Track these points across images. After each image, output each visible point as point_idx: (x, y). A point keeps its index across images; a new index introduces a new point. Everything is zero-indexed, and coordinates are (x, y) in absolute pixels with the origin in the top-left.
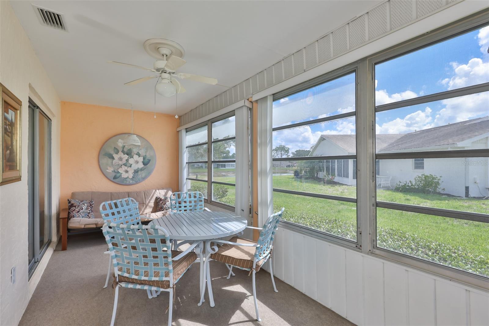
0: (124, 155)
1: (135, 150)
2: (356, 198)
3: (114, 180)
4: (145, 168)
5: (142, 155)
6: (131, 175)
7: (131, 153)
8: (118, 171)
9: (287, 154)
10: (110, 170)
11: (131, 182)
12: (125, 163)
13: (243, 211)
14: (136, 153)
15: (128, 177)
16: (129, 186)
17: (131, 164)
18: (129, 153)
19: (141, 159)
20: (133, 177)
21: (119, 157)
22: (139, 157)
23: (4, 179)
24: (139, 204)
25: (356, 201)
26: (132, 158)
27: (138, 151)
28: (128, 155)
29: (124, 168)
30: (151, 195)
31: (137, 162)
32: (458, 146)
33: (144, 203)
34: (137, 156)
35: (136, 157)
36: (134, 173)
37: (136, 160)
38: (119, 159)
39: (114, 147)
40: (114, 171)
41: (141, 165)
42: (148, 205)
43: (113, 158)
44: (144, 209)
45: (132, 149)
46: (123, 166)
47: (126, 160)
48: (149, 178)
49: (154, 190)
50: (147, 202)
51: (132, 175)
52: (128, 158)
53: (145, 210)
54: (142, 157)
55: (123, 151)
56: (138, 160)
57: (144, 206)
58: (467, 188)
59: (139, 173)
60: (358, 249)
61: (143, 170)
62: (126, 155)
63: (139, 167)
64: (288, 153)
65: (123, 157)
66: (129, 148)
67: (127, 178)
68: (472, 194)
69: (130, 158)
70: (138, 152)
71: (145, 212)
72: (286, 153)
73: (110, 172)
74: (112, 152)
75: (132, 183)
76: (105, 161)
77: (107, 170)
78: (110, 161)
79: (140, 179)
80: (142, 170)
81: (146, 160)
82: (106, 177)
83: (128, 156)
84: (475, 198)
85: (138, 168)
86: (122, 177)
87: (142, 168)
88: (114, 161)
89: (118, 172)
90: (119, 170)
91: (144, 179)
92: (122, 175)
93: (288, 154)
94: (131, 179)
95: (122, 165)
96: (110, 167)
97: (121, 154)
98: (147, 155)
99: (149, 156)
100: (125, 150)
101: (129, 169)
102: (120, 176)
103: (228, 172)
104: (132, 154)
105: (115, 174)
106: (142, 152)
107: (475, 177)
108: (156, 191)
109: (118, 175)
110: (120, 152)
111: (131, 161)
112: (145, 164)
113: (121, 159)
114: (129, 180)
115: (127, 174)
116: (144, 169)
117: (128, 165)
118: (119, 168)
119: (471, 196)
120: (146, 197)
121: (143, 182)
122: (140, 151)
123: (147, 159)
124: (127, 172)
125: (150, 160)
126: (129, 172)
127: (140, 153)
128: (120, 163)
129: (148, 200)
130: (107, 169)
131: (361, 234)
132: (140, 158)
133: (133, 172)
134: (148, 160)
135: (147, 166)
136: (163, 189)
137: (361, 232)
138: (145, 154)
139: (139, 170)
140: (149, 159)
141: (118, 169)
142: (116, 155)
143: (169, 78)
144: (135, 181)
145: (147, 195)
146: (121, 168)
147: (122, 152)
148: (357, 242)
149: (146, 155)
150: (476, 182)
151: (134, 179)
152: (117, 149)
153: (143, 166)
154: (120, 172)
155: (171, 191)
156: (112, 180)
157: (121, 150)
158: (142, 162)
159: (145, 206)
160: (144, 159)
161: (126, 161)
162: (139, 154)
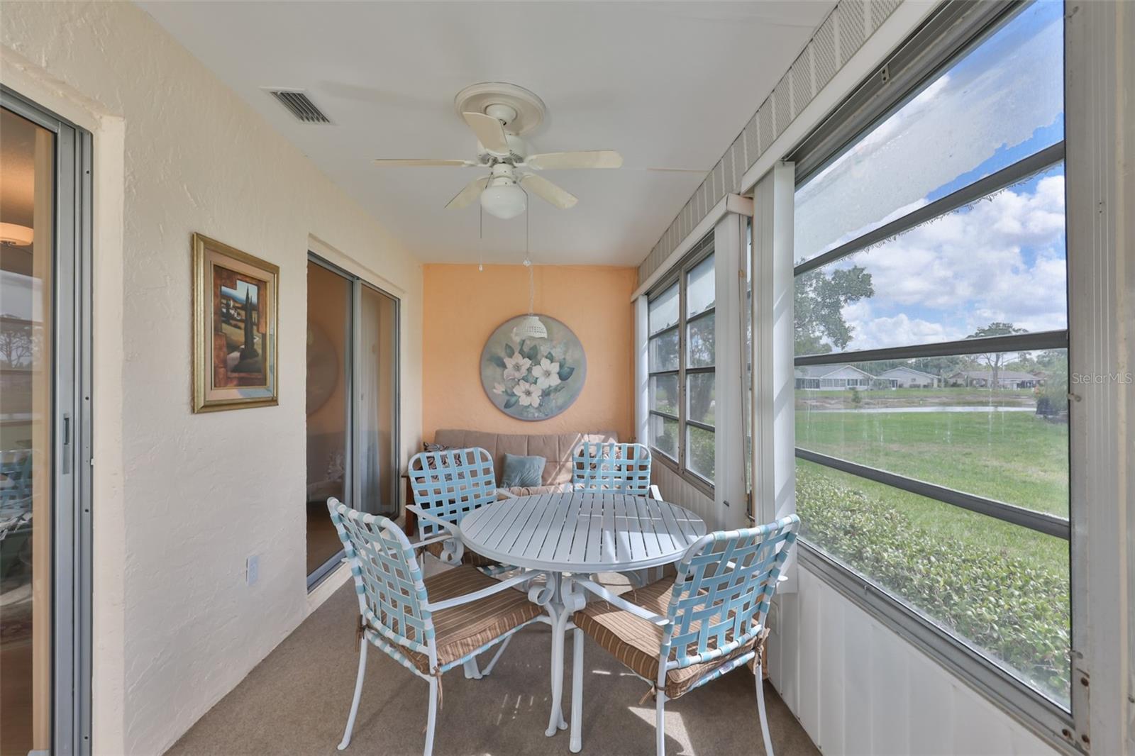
0: (524, 358)
1: (544, 349)
2: (1068, 520)
3: (507, 411)
4: (562, 385)
5: (557, 359)
6: (535, 400)
7: (537, 355)
8: (513, 393)
10: (499, 389)
11: (536, 415)
12: (526, 376)
13: (728, 505)
14: (545, 354)
15: (531, 405)
16: (533, 423)
17: (537, 378)
18: (533, 356)
19: (555, 368)
20: (540, 404)
21: (514, 363)
22: (552, 362)
23: (208, 401)
24: (547, 462)
25: (1065, 531)
26: (538, 366)
27: (549, 350)
28: (530, 359)
29: (524, 386)
30: (571, 445)
31: (548, 374)
33: (556, 462)
34: (549, 361)
35: (545, 363)
36: (542, 396)
37: (545, 369)
38: (514, 367)
39: (507, 345)
40: (506, 392)
41: (555, 381)
42: (564, 466)
43: (504, 366)
44: (557, 474)
45: (538, 347)
46: (522, 382)
47: (528, 370)
48: (571, 408)
49: (580, 434)
50: (563, 460)
51: (539, 401)
52: (531, 365)
53: (559, 477)
54: (556, 362)
55: (521, 352)
56: (550, 369)
57: (556, 467)
59: (552, 395)
60: (1075, 747)
61: (559, 391)
62: (527, 359)
63: (552, 384)
65: (521, 364)
66: (532, 346)
67: (528, 407)
69: (535, 365)
70: (550, 353)
71: (557, 481)
73: (499, 395)
74: (502, 353)
75: (538, 417)
76: (491, 371)
77: (494, 390)
78: (499, 370)
79: (554, 409)
80: (557, 389)
81: (566, 370)
82: (493, 403)
83: (531, 362)
85: (550, 386)
86: (520, 404)
87: (558, 386)
88: (506, 372)
89: (513, 395)
90: (514, 390)
91: (561, 409)
92: (520, 399)
94: (537, 408)
95: (519, 380)
96: (499, 383)
97: (518, 358)
98: (568, 358)
99: (570, 361)
100: (526, 349)
101: (532, 388)
102: (517, 401)
103: (827, 398)
104: (539, 357)
105: (507, 398)
106: (558, 352)
108: (582, 436)
109: (513, 399)
110: (516, 353)
111: (537, 371)
112: (563, 377)
113: (517, 367)
114: (532, 411)
115: (529, 398)
116: (562, 388)
117: (531, 380)
118: (515, 385)
120: (562, 448)
121: (560, 416)
122: (554, 350)
123: (568, 368)
124: (528, 393)
125: (572, 370)
126: (533, 394)
127: (554, 355)
128: (518, 375)
129: (566, 456)
130: (494, 388)
131: (1085, 683)
132: (553, 364)
133: (540, 394)
134: (569, 370)
135: (567, 381)
136: (598, 433)
137: (1088, 676)
138: (563, 357)
139: (551, 391)
140: (572, 367)
141: (513, 387)
142: (510, 359)
143: (509, 173)
144: (544, 413)
145: (563, 444)
146: (517, 386)
147: (519, 353)
148: (1071, 715)
149: (564, 359)
151: (542, 409)
152: (510, 347)
153: (559, 381)
154: (516, 393)
155: (617, 439)
156: (502, 408)
157: (518, 350)
158: (558, 373)
159: (558, 467)
160: (561, 366)
161: (527, 372)
162: (552, 356)
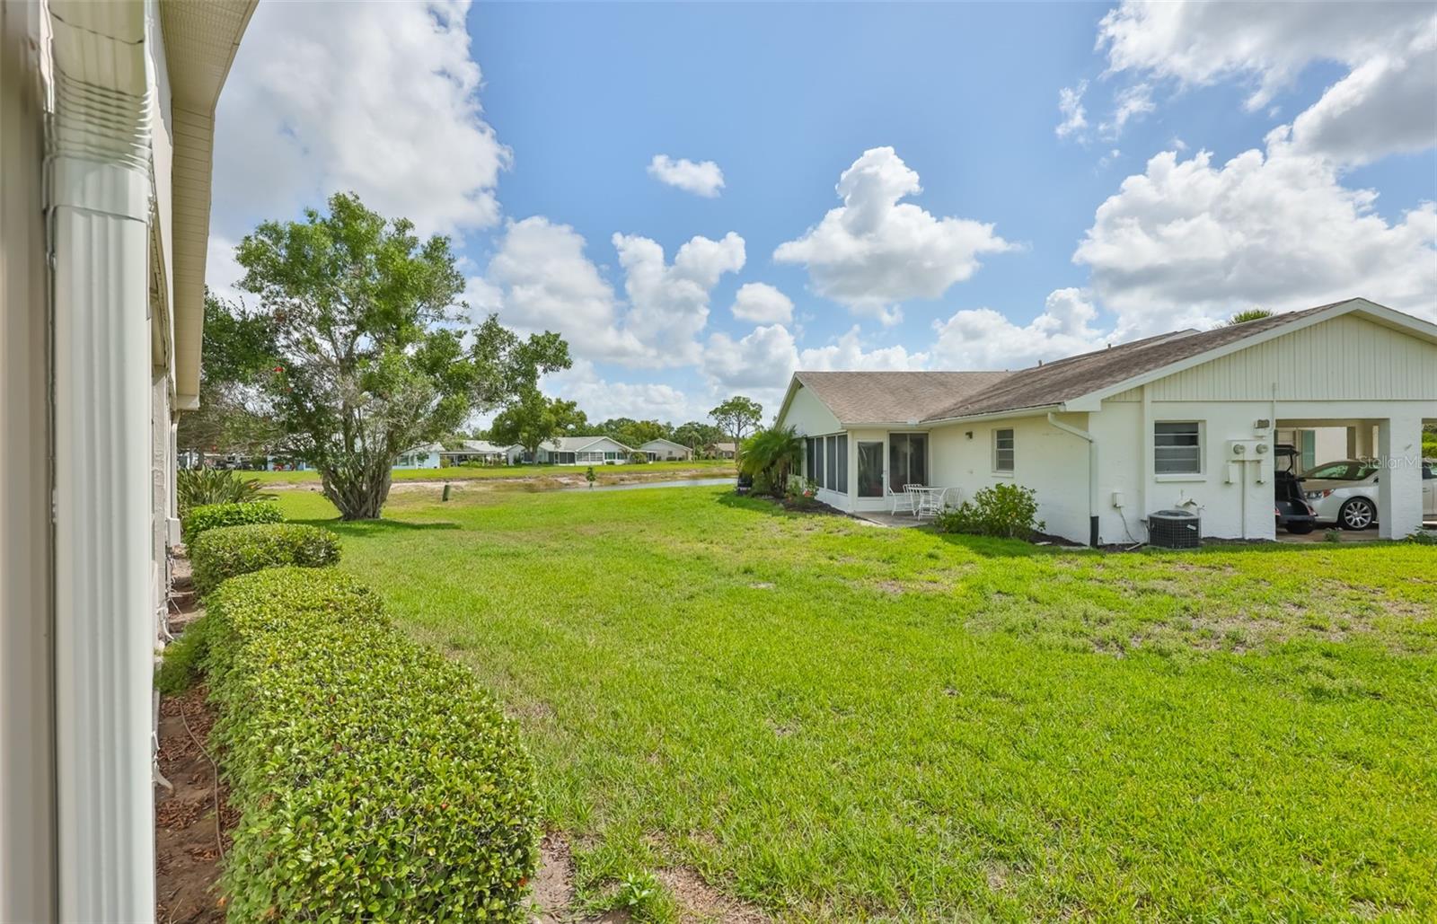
9: (755, 424)
32: (1068, 410)
58: (1094, 522)
64: (758, 420)
68: (1106, 537)
72: (753, 421)
84: (1112, 548)
93: (758, 423)
107: (1115, 491)
119: (1105, 542)
150: (1115, 506)
